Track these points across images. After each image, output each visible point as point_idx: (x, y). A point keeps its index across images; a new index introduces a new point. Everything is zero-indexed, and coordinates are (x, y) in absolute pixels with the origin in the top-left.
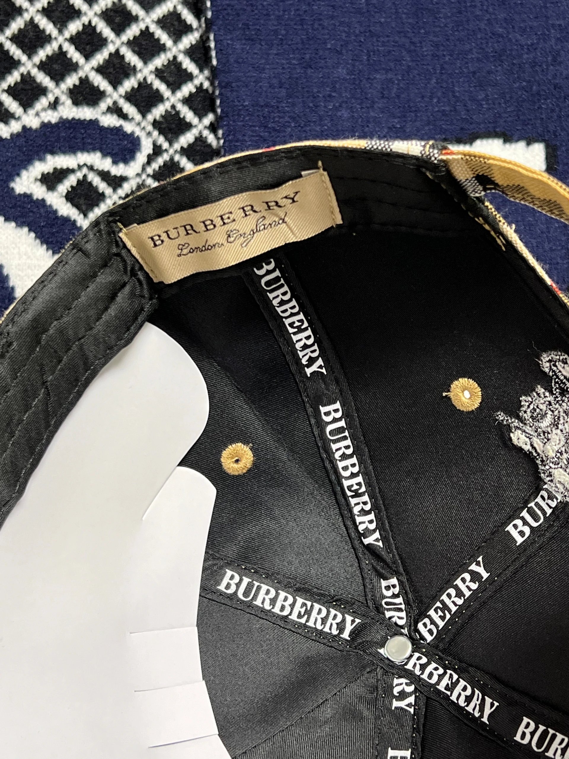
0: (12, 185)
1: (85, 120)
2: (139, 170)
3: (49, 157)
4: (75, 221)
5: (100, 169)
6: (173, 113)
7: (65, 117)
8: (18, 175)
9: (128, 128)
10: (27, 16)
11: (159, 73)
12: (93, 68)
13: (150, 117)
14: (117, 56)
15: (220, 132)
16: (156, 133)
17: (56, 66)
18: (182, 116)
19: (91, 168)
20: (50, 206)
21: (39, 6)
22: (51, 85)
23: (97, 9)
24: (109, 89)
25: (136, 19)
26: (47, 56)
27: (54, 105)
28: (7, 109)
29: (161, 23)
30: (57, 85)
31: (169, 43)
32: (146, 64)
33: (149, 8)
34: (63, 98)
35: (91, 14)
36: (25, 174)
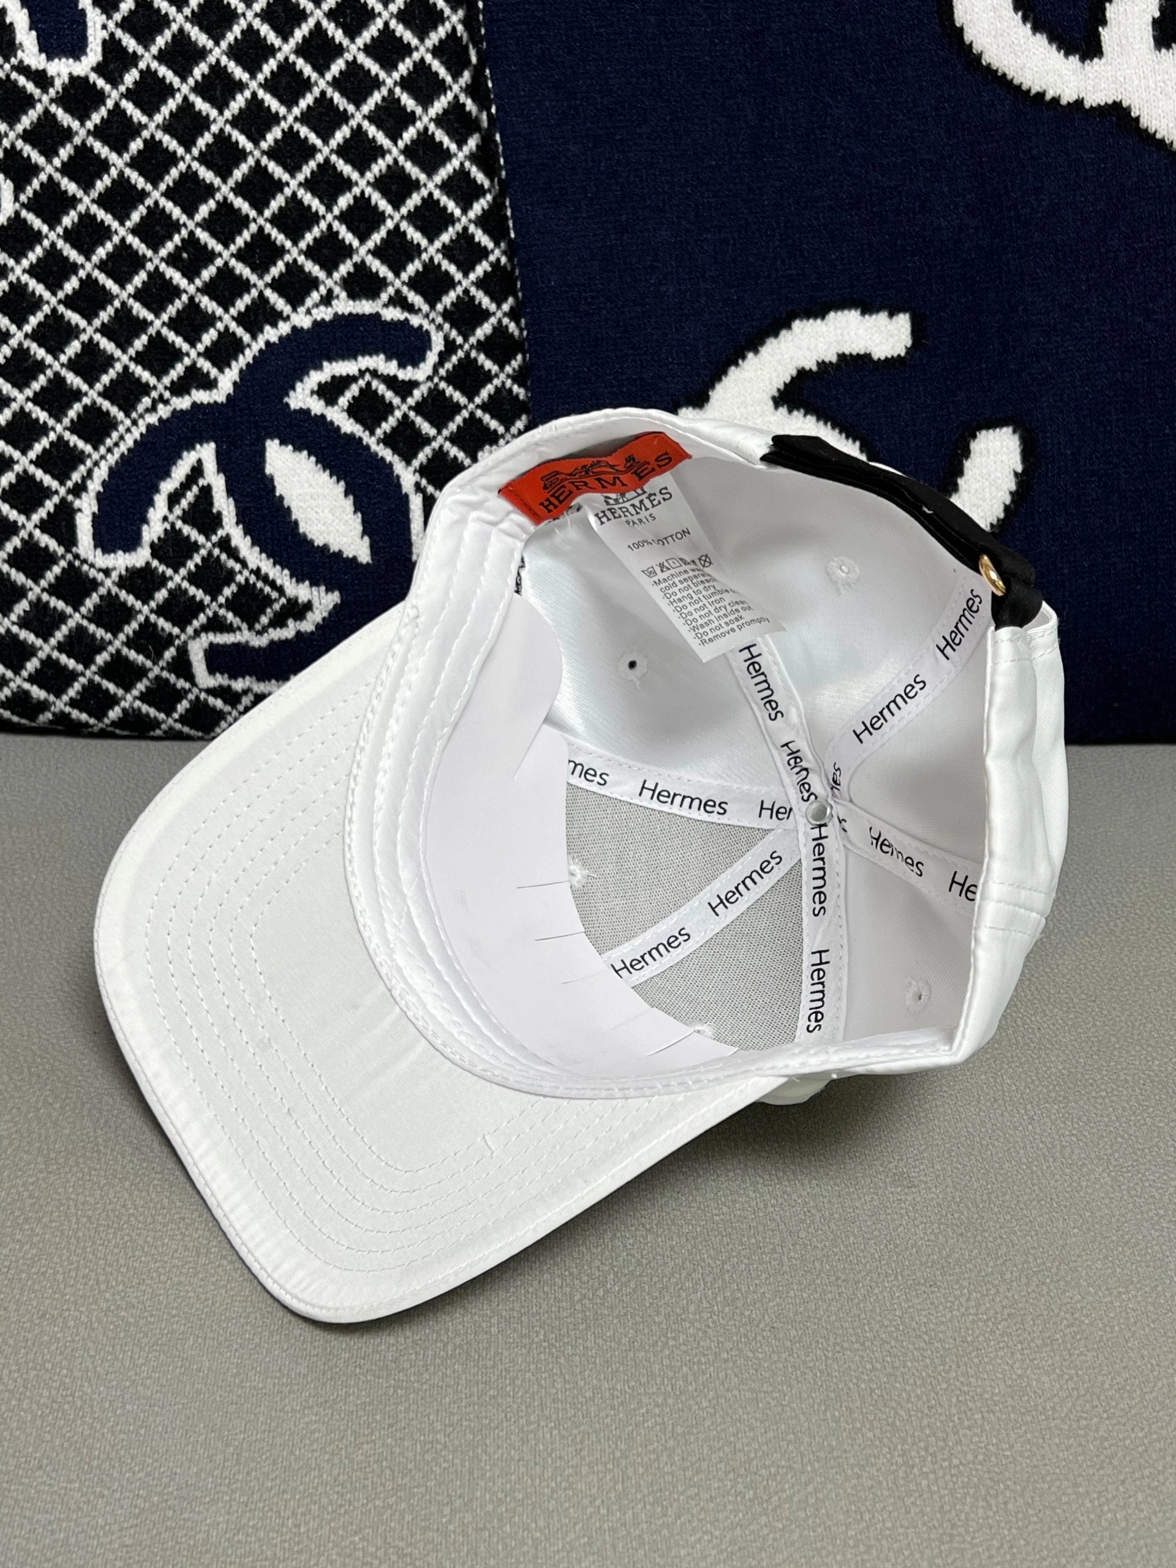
0: (286, 400)
1: (364, 315)
2: (430, 372)
3: (325, 364)
4: (360, 439)
5: (385, 373)
6: (467, 299)
7: (340, 313)
8: (293, 388)
9: (415, 321)
10: (288, 191)
11: (447, 251)
12: (369, 251)
13: (439, 307)
14: (396, 233)
15: (523, 321)
16: (447, 326)
17: (325, 251)
18: (477, 302)
19: (374, 373)
20: (332, 423)
21: (301, 177)
22: (322, 275)
23: (369, 176)
24: (390, 276)
25: (416, 185)
26: (315, 239)
27: (328, 299)
28: (273, 308)
29: (446, 187)
30: (330, 274)
31: (457, 212)
32: (431, 241)
33: (430, 170)
34: (337, 290)
35: (363, 183)
36: (299, 385)
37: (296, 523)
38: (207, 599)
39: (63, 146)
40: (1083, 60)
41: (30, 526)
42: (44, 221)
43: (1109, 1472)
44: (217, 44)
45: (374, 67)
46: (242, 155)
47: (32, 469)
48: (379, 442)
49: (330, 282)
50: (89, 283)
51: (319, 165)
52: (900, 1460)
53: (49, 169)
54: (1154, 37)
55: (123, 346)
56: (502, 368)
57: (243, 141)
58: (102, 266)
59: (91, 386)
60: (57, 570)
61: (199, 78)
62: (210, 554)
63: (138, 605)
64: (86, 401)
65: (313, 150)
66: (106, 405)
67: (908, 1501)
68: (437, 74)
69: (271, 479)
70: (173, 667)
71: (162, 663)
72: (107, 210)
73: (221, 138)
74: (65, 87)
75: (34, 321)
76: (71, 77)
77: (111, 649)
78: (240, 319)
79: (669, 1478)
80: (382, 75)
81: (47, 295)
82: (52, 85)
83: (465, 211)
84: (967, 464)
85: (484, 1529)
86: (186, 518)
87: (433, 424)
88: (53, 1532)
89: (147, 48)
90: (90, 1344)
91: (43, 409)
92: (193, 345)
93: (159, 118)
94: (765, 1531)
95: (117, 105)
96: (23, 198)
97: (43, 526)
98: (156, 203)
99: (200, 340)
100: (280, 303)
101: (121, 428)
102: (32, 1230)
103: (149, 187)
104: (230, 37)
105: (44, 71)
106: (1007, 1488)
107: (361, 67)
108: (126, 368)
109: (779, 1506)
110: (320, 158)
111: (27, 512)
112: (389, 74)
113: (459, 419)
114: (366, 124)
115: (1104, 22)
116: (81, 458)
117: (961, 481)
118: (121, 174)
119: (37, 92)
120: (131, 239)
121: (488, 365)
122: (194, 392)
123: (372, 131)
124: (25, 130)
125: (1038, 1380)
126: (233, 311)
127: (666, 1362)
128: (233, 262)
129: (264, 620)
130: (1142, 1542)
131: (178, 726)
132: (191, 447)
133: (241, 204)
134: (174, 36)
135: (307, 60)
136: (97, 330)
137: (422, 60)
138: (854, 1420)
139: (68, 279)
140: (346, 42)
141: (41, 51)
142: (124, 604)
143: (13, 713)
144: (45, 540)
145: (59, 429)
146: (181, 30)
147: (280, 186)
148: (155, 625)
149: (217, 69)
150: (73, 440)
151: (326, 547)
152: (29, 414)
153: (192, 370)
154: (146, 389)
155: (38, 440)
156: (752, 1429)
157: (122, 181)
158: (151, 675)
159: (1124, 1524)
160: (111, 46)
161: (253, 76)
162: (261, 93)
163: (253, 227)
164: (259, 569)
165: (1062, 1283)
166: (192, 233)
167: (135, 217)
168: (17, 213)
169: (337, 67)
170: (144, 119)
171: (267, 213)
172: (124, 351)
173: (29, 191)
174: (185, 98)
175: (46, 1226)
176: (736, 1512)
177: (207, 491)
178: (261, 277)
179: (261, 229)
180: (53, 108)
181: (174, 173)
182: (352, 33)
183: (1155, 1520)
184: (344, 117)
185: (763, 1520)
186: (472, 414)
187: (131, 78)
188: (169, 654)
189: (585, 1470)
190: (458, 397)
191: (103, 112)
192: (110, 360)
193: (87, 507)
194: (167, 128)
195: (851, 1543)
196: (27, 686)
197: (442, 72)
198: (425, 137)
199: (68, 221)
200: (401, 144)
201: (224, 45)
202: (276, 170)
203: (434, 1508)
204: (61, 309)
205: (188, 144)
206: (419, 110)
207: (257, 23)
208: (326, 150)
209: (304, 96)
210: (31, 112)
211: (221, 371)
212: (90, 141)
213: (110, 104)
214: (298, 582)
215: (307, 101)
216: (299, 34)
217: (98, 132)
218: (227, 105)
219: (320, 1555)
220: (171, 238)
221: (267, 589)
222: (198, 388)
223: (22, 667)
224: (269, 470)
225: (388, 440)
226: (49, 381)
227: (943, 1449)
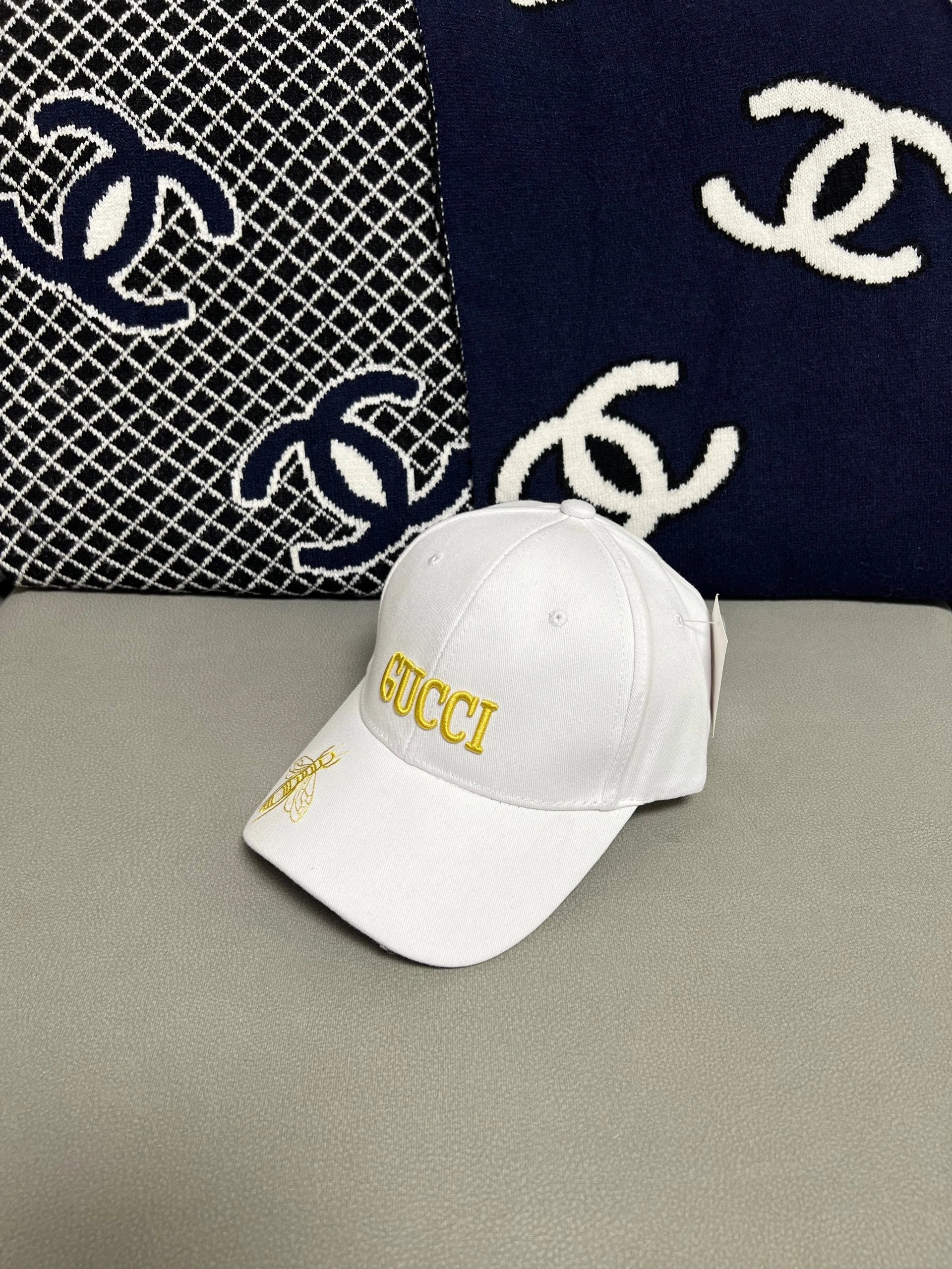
0: (342, 418)
1: (383, 372)
2: (418, 402)
3: (362, 398)
4: (381, 439)
5: (394, 403)
6: (438, 363)
8: (345, 412)
9: (410, 375)
10: (342, 306)
11: (427, 337)
12: (386, 337)
13: (423, 367)
14: (400, 327)
15: (468, 373)
16: (427, 377)
17: (362, 338)
18: (443, 364)
19: (388, 403)
20: (366, 430)
21: (349, 298)
22: (360, 350)
23: (385, 297)
24: (397, 350)
25: (411, 301)
26: (356, 331)
27: (363, 364)
28: (334, 369)
29: (427, 302)
30: (364, 350)
31: (433, 315)
32: (419, 331)
33: (418, 293)
34: (368, 359)
35: (382, 301)
36: (348, 410)
37: (347, 485)
38: (300, 524)
39: (222, 282)
40: (774, 226)
41: (207, 486)
42: (212, 323)
43: (786, 1000)
44: (303, 226)
45: (387, 237)
46: (317, 286)
47: (208, 456)
48: (391, 440)
49: (365, 354)
50: (236, 356)
51: (358, 291)
52: (671, 993)
53: (214, 295)
54: (814, 213)
55: (255, 390)
56: (457, 400)
57: (318, 279)
58: (243, 347)
59: (239, 411)
60: (221, 509)
61: (294, 245)
62: (302, 500)
63: (264, 527)
64: (236, 419)
65: (355, 283)
66: (246, 421)
67: (675, 1015)
68: (421, 240)
69: (334, 461)
70: (281, 561)
71: (276, 559)
72: (246, 317)
73: (306, 277)
74: (223, 251)
75: (207, 376)
76: (226, 247)
77: (250, 552)
78: (317, 375)
79: (544, 1002)
80: (392, 242)
81: (214, 362)
82: (216, 250)
83: (437, 315)
84: (709, 447)
85: (445, 1028)
86: (290, 481)
87: (419, 430)
88: (215, 1026)
89: (266, 230)
90: (236, 925)
91: (213, 423)
92: (292, 389)
93: (273, 267)
94: (597, 1031)
95: (250, 260)
96: (201, 311)
97: (215, 486)
98: (272, 313)
99: (295, 386)
100: (338, 366)
101: (255, 434)
102: (207, 862)
103: (268, 304)
104: (310, 223)
105: (211, 243)
106: (729, 1008)
107: (381, 237)
108: (257, 401)
109: (605, 1018)
110: (359, 287)
111: (205, 478)
112: (396, 240)
113: (434, 428)
114: (383, 268)
115: (786, 205)
116: (233, 450)
117: (705, 456)
118: (253, 297)
119: (208, 254)
120: (258, 332)
121: (449, 398)
122: (293, 414)
123: (387, 272)
124: (201, 275)
125: (746, 949)
126: (313, 371)
127: (544, 939)
128: (313, 344)
129: (331, 535)
130: (803, 1040)
131: (286, 592)
132: (291, 444)
133: (317, 313)
134: (280, 223)
135: (352, 234)
136: (241, 381)
137: (414, 233)
138: (646, 971)
139: (225, 354)
140: (372, 224)
141: (210, 232)
142: (257, 527)
143: (199, 584)
144: (215, 493)
145: (222, 434)
146: (284, 219)
147: (337, 303)
148: (273, 538)
149: (303, 240)
150: (230, 440)
151: (363, 497)
152: (206, 426)
153: (292, 403)
154: (267, 413)
155: (210, 440)
156: (590, 975)
157: (253, 302)
158: (271, 565)
159: (793, 1029)
160: (247, 229)
161: (323, 244)
162: (327, 253)
163: (324, 325)
164: (327, 509)
165: (760, 896)
166: (291, 329)
167: (261, 320)
168: (198, 319)
169: (368, 238)
170: (265, 268)
171: (331, 318)
172: (256, 392)
173: (204, 307)
174: (287, 256)
175: (214, 860)
176: (581, 1021)
177: (300, 468)
178: (328, 352)
179: (328, 326)
180: (216, 263)
181: (281, 296)
182: (376, 219)
183: (811, 1027)
184: (372, 265)
185: (595, 1025)
186: (441, 425)
187: (258, 246)
188: (280, 554)
189: (500, 997)
190: (433, 415)
191: (243, 264)
192: (248, 397)
193: (237, 476)
194: (277, 272)
195: (644, 1038)
196: (205, 571)
197: (424, 239)
198: (415, 275)
199: (225, 322)
200: (402, 279)
201: (307, 227)
202: (335, 294)
203: (418, 1016)
204: (222, 370)
205: (288, 281)
206: (412, 260)
207: (324, 215)
208: (362, 283)
209: (350, 254)
210: (205, 265)
211: (307, 402)
212: (236, 280)
213: (246, 260)
214: (349, 515)
215: (352, 257)
216: (347, 220)
217: (240, 275)
218: (309, 260)
219: (357, 1041)
220: (279, 331)
221: (332, 519)
222: (295, 412)
223: (202, 561)
224: (333, 456)
225: (395, 440)
226: (216, 408)
227: (694, 987)
